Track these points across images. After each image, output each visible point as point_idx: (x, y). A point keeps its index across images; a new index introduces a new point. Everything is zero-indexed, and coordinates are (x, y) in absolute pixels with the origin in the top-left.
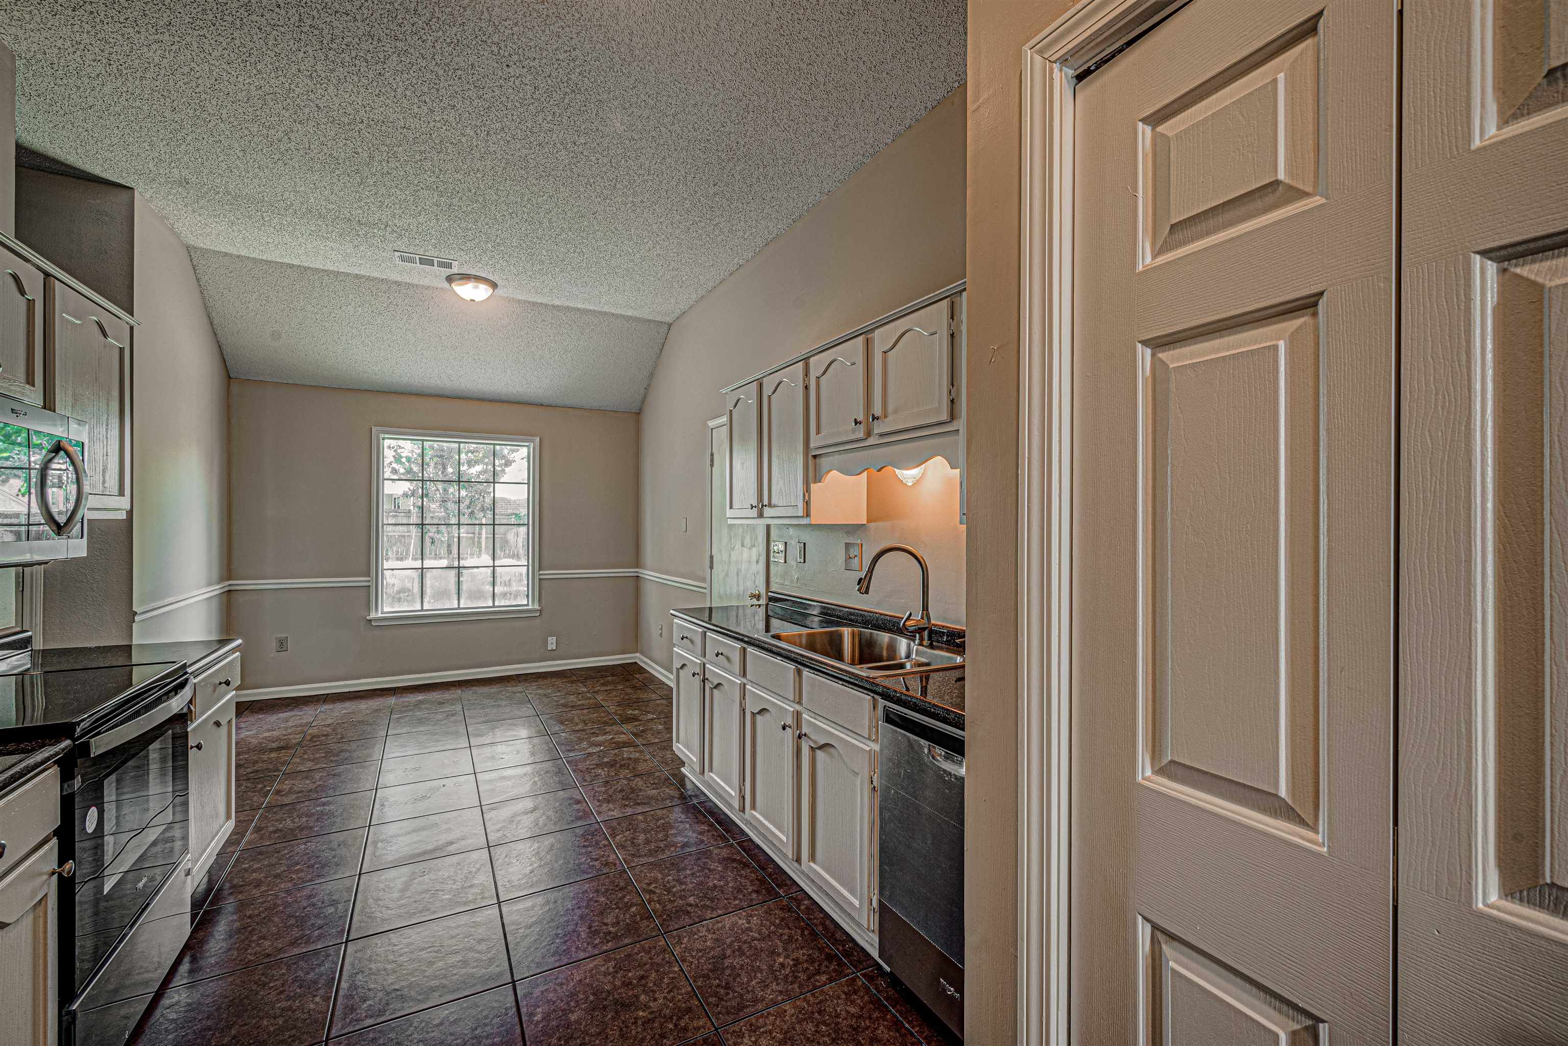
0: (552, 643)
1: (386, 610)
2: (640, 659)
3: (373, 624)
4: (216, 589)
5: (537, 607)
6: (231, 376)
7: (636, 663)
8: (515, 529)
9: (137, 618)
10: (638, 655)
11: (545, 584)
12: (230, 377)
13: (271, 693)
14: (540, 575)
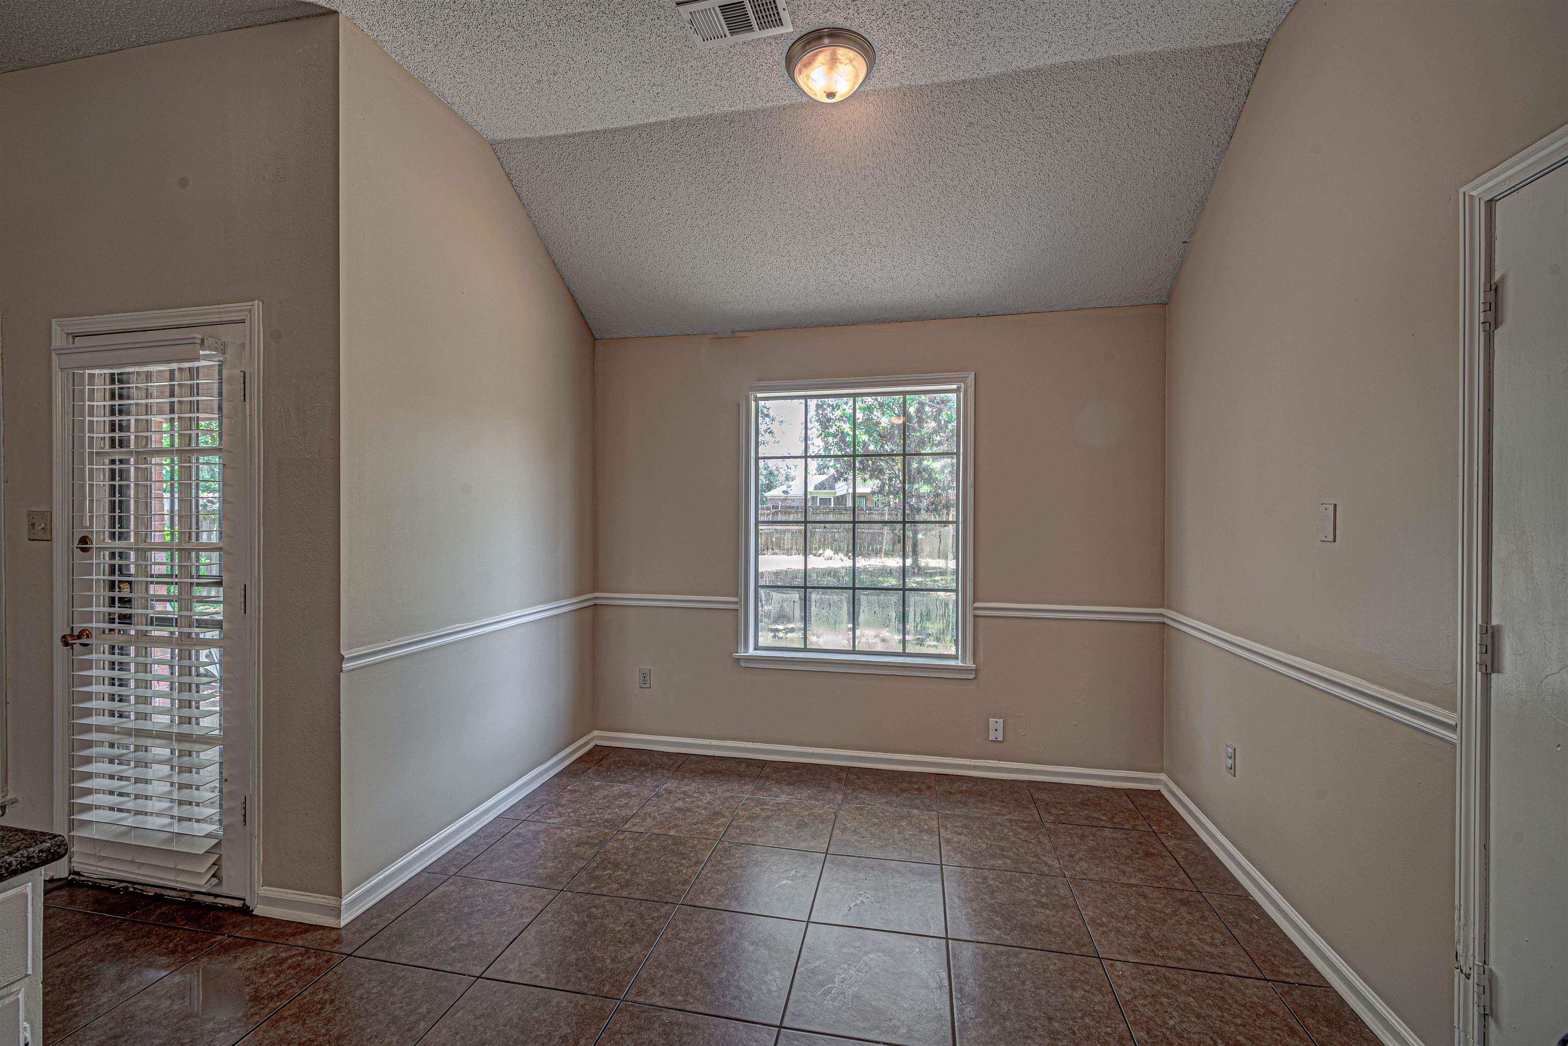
0: (996, 728)
1: (762, 642)
2: (1166, 785)
3: (743, 664)
4: (567, 605)
5: (970, 664)
6: (597, 336)
7: (1158, 792)
8: (937, 529)
9: (346, 666)
10: (1163, 776)
11: (981, 622)
12: (595, 339)
13: (633, 740)
14: (975, 609)
